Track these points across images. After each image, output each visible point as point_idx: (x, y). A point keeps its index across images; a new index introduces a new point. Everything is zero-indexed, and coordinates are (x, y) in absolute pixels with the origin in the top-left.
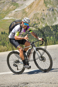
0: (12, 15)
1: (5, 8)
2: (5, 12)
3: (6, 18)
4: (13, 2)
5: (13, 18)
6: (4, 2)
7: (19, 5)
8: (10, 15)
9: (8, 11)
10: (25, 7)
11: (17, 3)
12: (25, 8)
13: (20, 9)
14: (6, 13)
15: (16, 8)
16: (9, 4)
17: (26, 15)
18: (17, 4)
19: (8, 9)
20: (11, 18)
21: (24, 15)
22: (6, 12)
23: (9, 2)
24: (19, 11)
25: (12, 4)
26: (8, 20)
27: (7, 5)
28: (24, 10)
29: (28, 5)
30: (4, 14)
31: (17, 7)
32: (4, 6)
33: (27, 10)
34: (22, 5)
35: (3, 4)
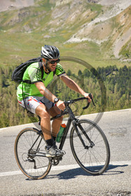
0: (88, 32)
1: (72, 18)
2: (71, 25)
3: (74, 40)
4: (91, 3)
5: (90, 40)
6: (69, 4)
7: (104, 9)
8: (82, 31)
9: (77, 23)
10: (119, 13)
11: (99, 3)
12: (118, 16)
13: (107, 19)
14: (73, 29)
15: (96, 17)
16: (81, 7)
17: (120, 32)
18: (100, 6)
19: (78, 18)
20: (84, 39)
21: (114, 32)
22: (73, 26)
23: (80, 4)
24: (104, 22)
25: (87, 7)
26: (77, 44)
27: (76, 9)
28: (114, 19)
29: (125, 8)
30: (68, 29)
31: (98, 13)
32: (69, 13)
33: (122, 20)
34: (111, 7)
35: (68, 7)
